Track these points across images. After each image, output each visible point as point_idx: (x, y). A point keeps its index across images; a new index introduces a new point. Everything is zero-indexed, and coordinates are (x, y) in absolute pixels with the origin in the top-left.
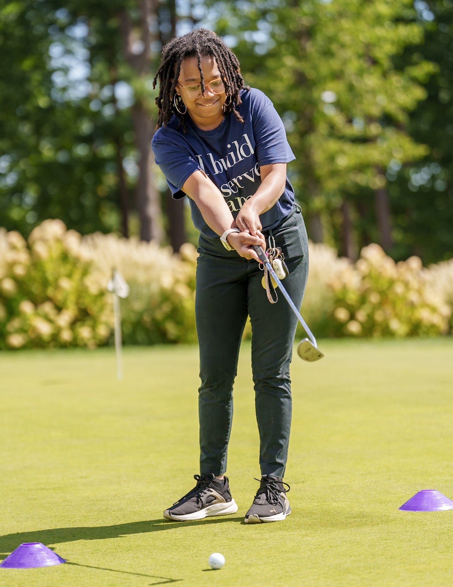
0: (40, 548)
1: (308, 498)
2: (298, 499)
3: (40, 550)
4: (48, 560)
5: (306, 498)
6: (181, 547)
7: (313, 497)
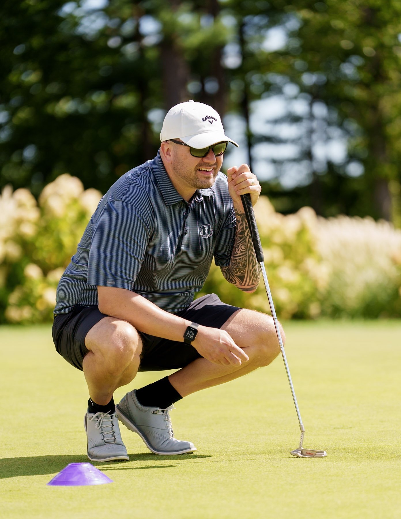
0: (88, 467)
1: (355, 439)
2: (344, 440)
3: (89, 469)
4: (96, 479)
5: (353, 439)
6: (226, 472)
7: (360, 439)
